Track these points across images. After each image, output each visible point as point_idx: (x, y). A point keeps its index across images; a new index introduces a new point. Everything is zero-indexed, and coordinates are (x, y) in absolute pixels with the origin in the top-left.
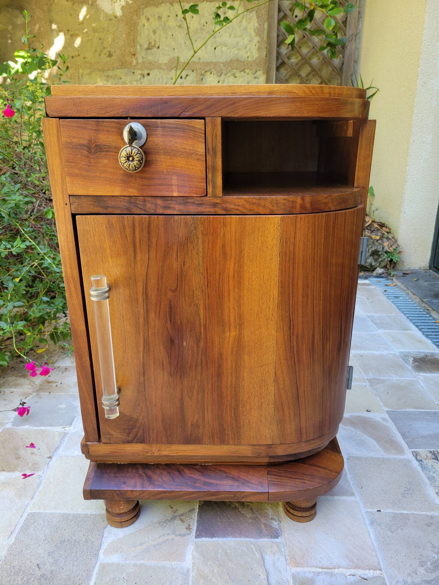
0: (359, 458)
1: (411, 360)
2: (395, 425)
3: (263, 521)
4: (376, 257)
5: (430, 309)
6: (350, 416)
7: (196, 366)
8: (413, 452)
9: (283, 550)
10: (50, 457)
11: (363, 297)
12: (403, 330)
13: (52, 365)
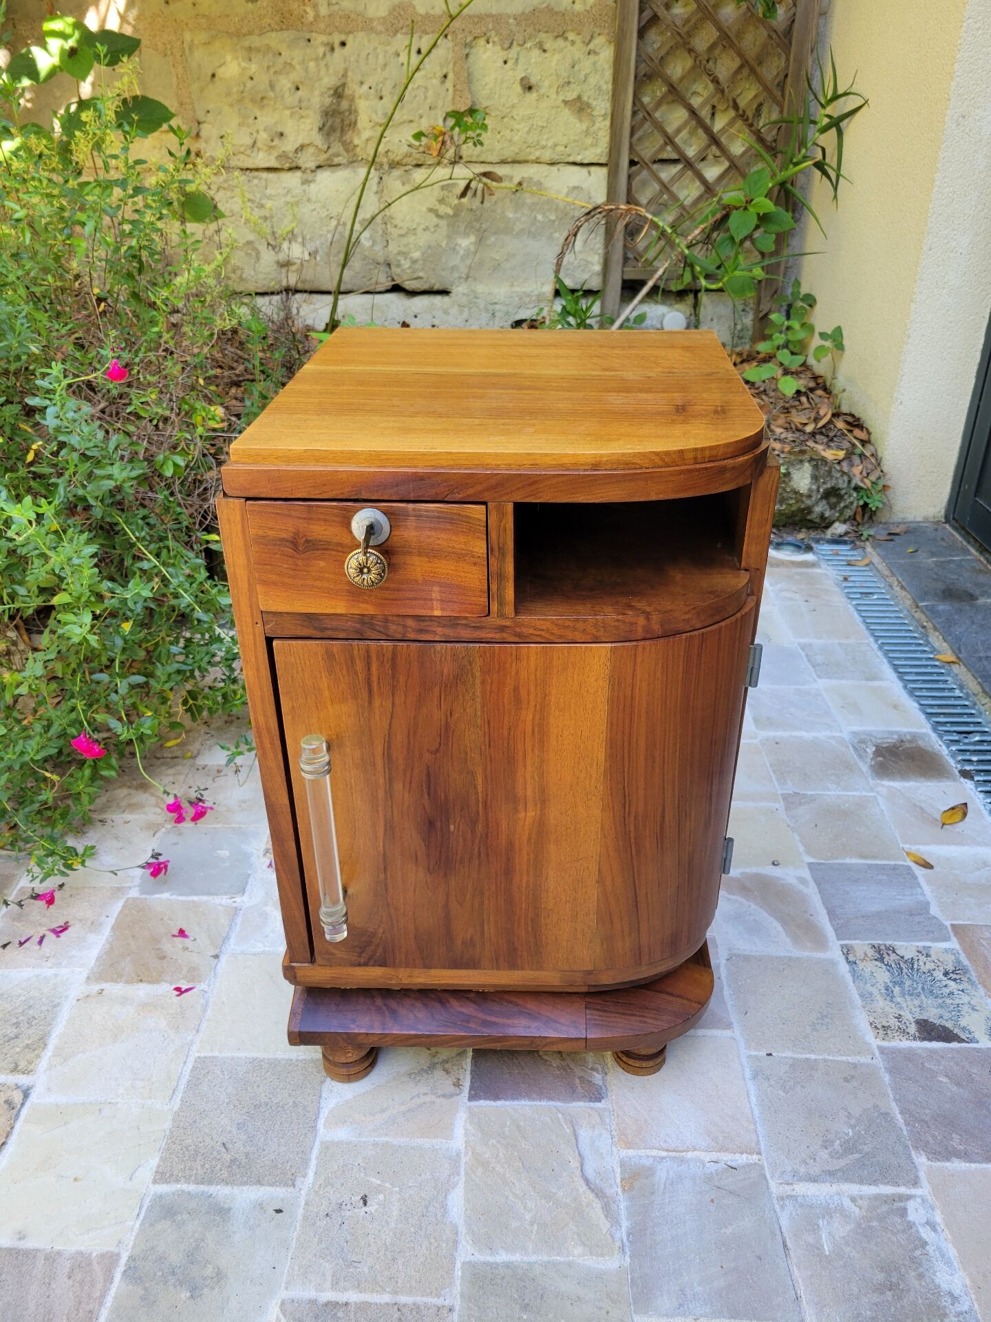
0: (747, 958)
1: (871, 750)
2: (820, 892)
3: (578, 1072)
4: (833, 500)
5: (929, 625)
6: (742, 874)
7: (471, 860)
8: (842, 946)
9: (607, 1120)
10: (216, 957)
11: (797, 596)
12: (867, 679)
13: (192, 761)
